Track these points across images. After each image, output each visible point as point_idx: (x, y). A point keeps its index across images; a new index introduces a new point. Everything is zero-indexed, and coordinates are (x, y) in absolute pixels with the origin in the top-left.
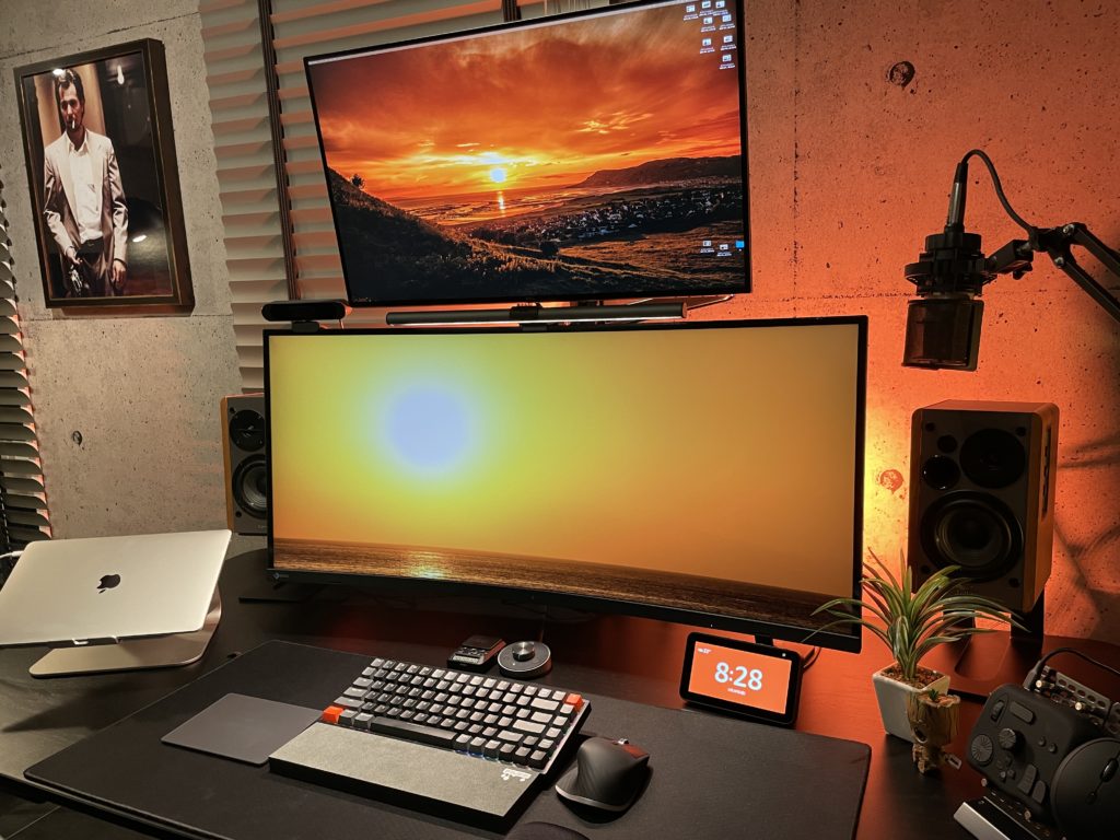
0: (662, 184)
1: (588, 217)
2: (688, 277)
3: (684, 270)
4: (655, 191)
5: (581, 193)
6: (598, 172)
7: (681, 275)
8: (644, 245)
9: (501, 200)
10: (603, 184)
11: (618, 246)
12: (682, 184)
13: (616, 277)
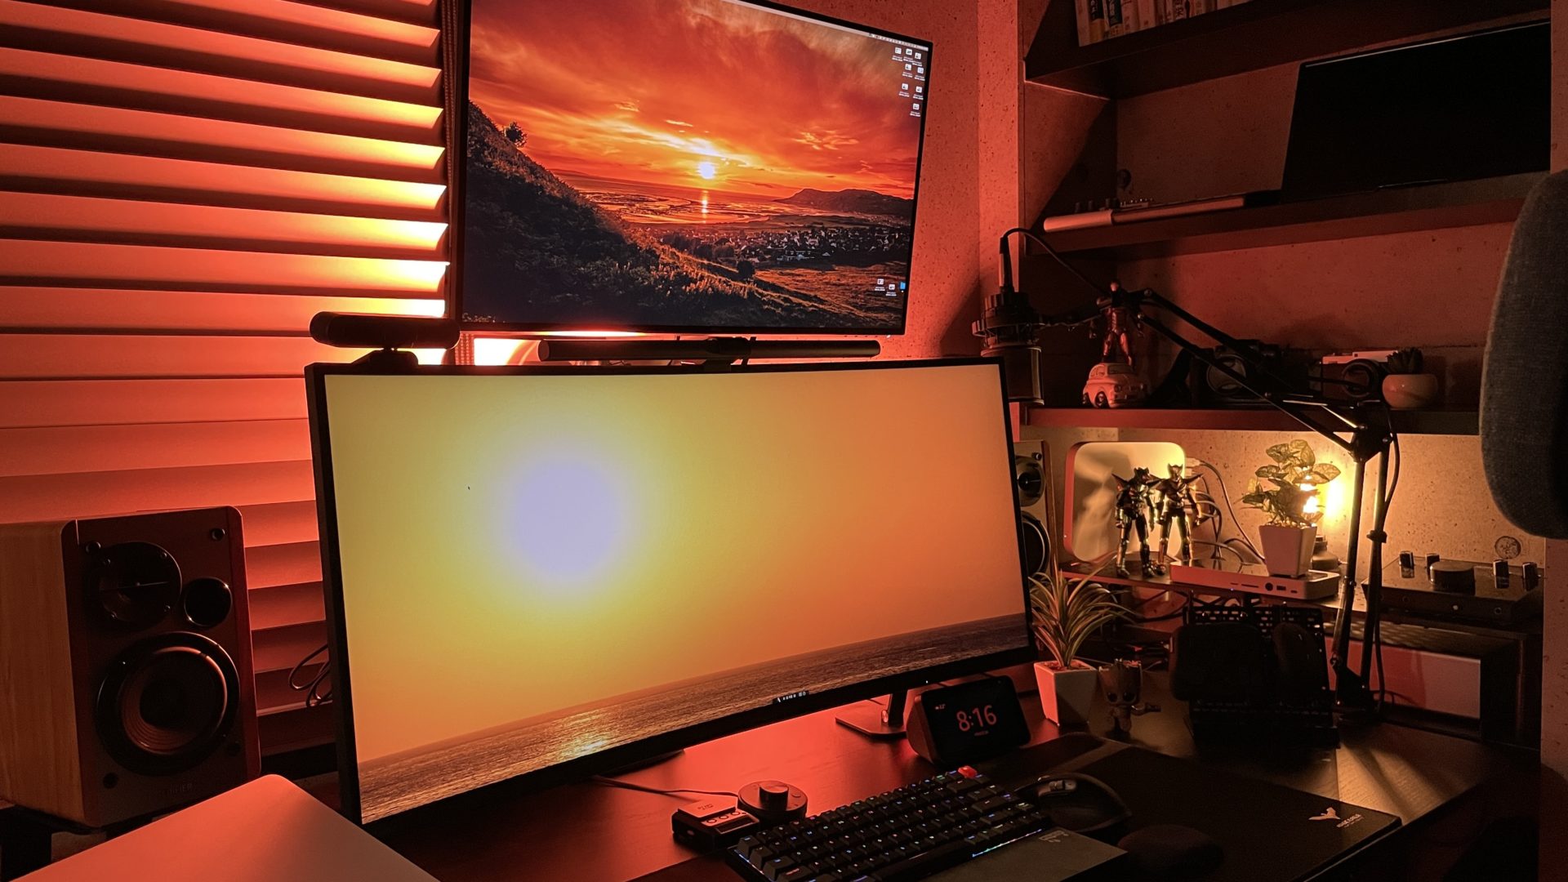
0: (856, 215)
1: (789, 237)
2: (862, 314)
3: (860, 308)
4: (849, 221)
5: (787, 210)
6: (806, 191)
7: (857, 312)
8: (831, 277)
9: (705, 202)
10: (808, 204)
11: (810, 274)
12: (870, 217)
13: (804, 310)
